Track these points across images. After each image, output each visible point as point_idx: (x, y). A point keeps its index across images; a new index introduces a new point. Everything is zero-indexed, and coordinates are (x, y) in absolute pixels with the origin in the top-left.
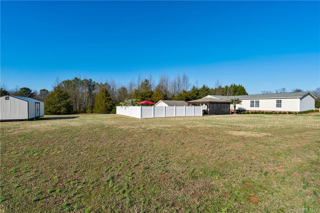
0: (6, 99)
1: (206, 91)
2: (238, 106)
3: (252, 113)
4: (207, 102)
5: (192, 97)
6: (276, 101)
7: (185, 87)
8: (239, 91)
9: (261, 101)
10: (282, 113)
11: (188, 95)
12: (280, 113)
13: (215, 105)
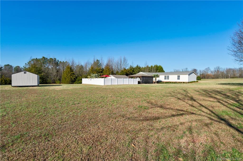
0: (24, 73)
1: (139, 69)
2: (158, 79)
3: (165, 83)
4: (140, 76)
5: (130, 73)
6: (177, 76)
7: (125, 66)
8: (159, 69)
9: (170, 76)
10: (180, 83)
11: (127, 71)
12: (179, 83)
13: (145, 78)
